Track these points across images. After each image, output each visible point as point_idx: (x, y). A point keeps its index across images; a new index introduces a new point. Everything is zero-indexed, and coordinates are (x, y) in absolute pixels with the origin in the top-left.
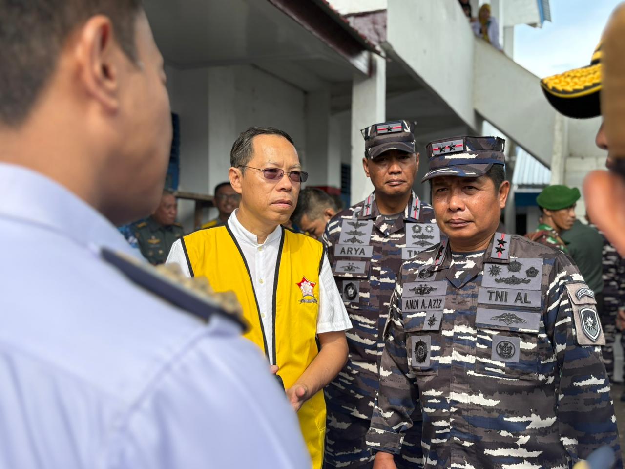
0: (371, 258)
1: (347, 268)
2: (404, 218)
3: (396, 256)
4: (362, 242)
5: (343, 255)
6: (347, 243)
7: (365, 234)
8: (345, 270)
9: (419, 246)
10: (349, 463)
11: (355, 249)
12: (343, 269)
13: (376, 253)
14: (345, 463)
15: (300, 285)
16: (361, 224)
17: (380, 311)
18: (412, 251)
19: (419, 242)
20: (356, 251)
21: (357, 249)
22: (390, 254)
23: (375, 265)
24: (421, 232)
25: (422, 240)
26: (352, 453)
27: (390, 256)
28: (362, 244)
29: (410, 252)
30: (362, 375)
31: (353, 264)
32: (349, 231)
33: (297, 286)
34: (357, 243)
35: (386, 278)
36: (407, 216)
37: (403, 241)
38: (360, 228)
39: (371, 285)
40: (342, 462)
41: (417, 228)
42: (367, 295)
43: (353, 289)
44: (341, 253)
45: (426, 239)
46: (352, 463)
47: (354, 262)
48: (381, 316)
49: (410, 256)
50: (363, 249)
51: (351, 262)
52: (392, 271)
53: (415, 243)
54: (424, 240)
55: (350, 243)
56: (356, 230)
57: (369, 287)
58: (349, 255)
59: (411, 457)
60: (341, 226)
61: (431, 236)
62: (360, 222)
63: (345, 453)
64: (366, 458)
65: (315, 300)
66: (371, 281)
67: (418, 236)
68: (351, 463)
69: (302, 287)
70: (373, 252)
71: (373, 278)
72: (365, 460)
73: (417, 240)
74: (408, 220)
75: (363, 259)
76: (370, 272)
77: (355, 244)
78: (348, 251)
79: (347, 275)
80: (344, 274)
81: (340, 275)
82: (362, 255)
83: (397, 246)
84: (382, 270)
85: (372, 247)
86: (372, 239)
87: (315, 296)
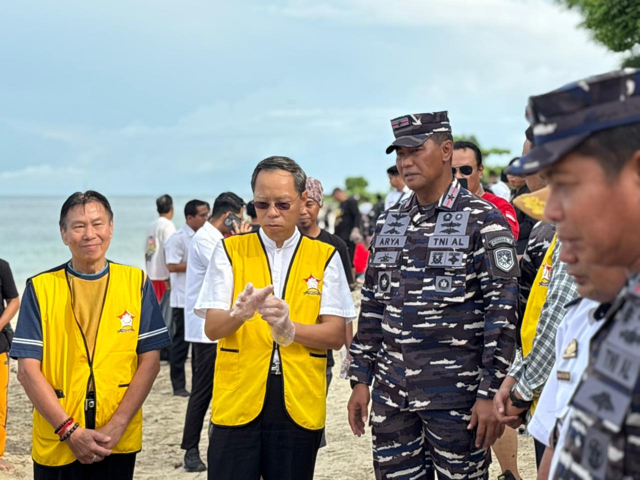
0: (403, 248)
1: (383, 259)
2: (436, 207)
3: (423, 245)
4: (399, 233)
5: (382, 246)
6: (387, 234)
7: (403, 225)
8: (382, 261)
9: (446, 234)
10: (391, 458)
11: (392, 239)
12: (380, 260)
13: (408, 243)
14: (387, 458)
15: (307, 280)
16: (403, 215)
17: (405, 299)
18: (438, 239)
19: (447, 230)
20: (393, 241)
21: (393, 239)
22: (419, 243)
23: (405, 255)
24: (451, 221)
25: (449, 228)
26: (393, 447)
27: (418, 245)
28: (399, 235)
29: (436, 240)
30: (394, 364)
31: (388, 254)
32: (390, 223)
33: (304, 281)
34: (394, 234)
35: (412, 266)
36: (439, 205)
37: (432, 230)
38: (402, 219)
39: (401, 274)
40: (384, 457)
41: (448, 216)
42: (397, 285)
43: (386, 279)
44: (380, 244)
45: (453, 227)
46: (395, 457)
47: (389, 252)
48: (405, 304)
49: (436, 244)
50: (398, 240)
51: (387, 253)
52: (417, 260)
53: (443, 231)
54: (452, 228)
55: (389, 234)
56: (397, 222)
57: (399, 277)
58: (387, 246)
59: (441, 450)
60: (385, 219)
61: (458, 224)
62: (402, 214)
63: (386, 448)
64: (408, 453)
65: (319, 293)
66: (402, 271)
67: (447, 224)
68: (393, 458)
69: (308, 283)
70: (406, 242)
71: (403, 268)
72: (407, 455)
73: (445, 228)
74: (440, 209)
75: (397, 249)
76: (401, 262)
77: (393, 234)
78: (386, 241)
79: (383, 266)
80: (380, 264)
81: (376, 266)
82: (396, 246)
83: (425, 234)
84: (410, 258)
85: (406, 237)
86: (408, 229)
87: (319, 290)
